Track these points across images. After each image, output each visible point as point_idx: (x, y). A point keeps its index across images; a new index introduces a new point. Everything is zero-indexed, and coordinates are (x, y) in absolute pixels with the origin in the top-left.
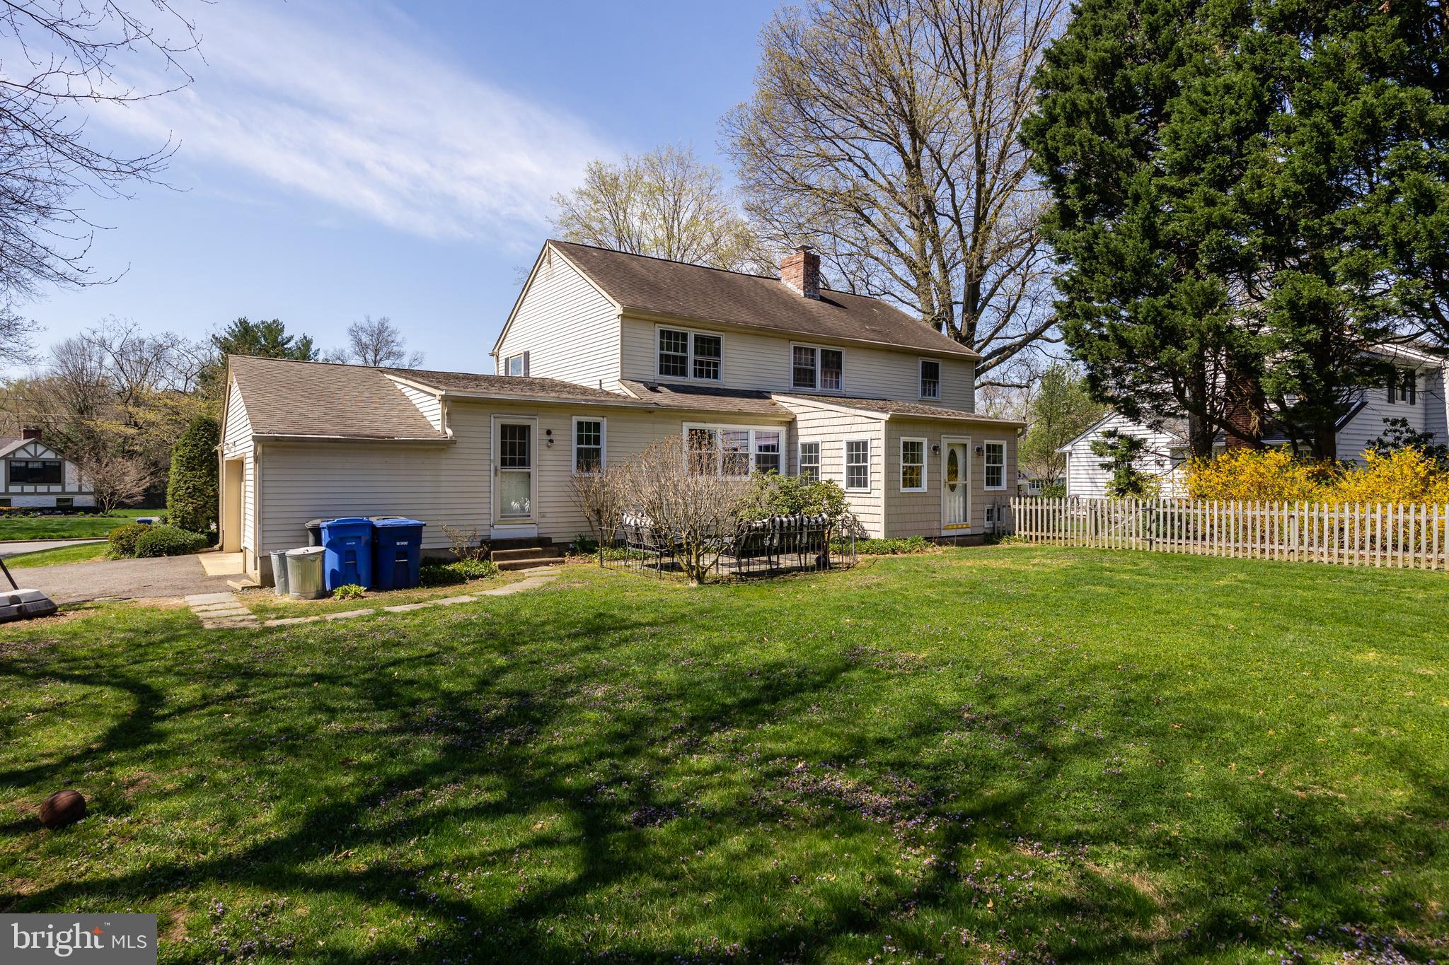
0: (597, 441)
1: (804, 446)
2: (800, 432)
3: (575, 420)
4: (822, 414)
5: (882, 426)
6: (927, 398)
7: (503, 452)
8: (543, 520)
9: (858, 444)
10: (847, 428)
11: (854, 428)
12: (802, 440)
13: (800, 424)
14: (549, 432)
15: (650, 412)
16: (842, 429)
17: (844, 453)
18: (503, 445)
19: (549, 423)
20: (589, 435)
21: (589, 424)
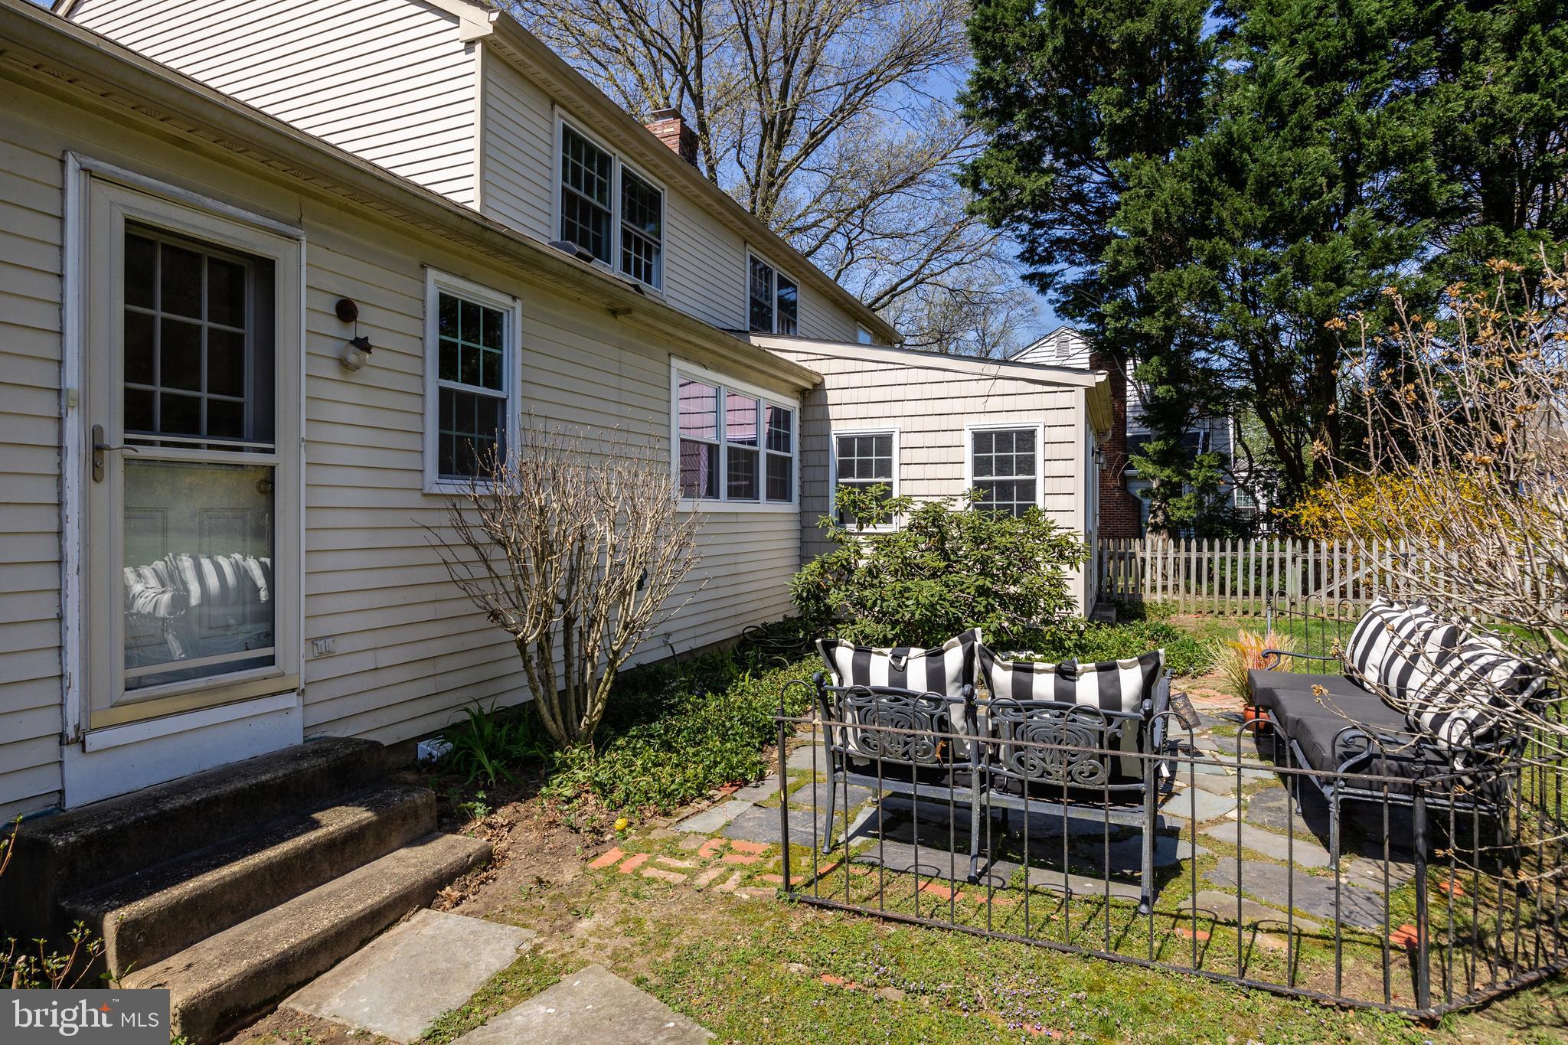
0: (494, 375)
1: (846, 443)
2: (834, 412)
3: (436, 282)
4: (901, 376)
5: (1078, 399)
7: (136, 365)
8: (326, 669)
9: (1004, 438)
10: (978, 404)
11: (994, 403)
12: (838, 429)
13: (832, 397)
14: (346, 311)
16: (958, 405)
17: (967, 454)
18: (136, 329)
19: (345, 272)
20: (471, 349)
21: (471, 311)
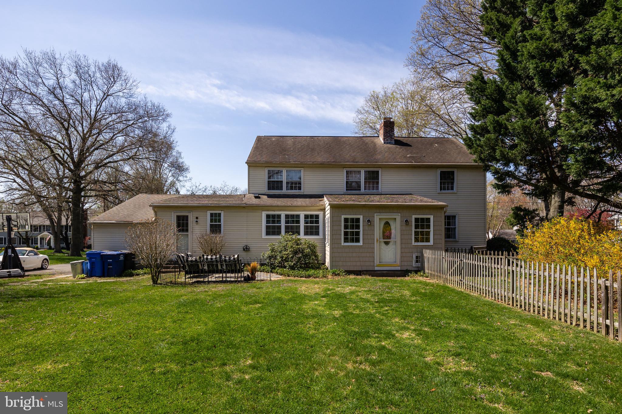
0: (220, 221)
3: (209, 212)
6: (443, 191)
14: (197, 218)
15: (244, 207)
18: (177, 223)
19: (196, 214)
20: (216, 218)
21: (216, 214)
